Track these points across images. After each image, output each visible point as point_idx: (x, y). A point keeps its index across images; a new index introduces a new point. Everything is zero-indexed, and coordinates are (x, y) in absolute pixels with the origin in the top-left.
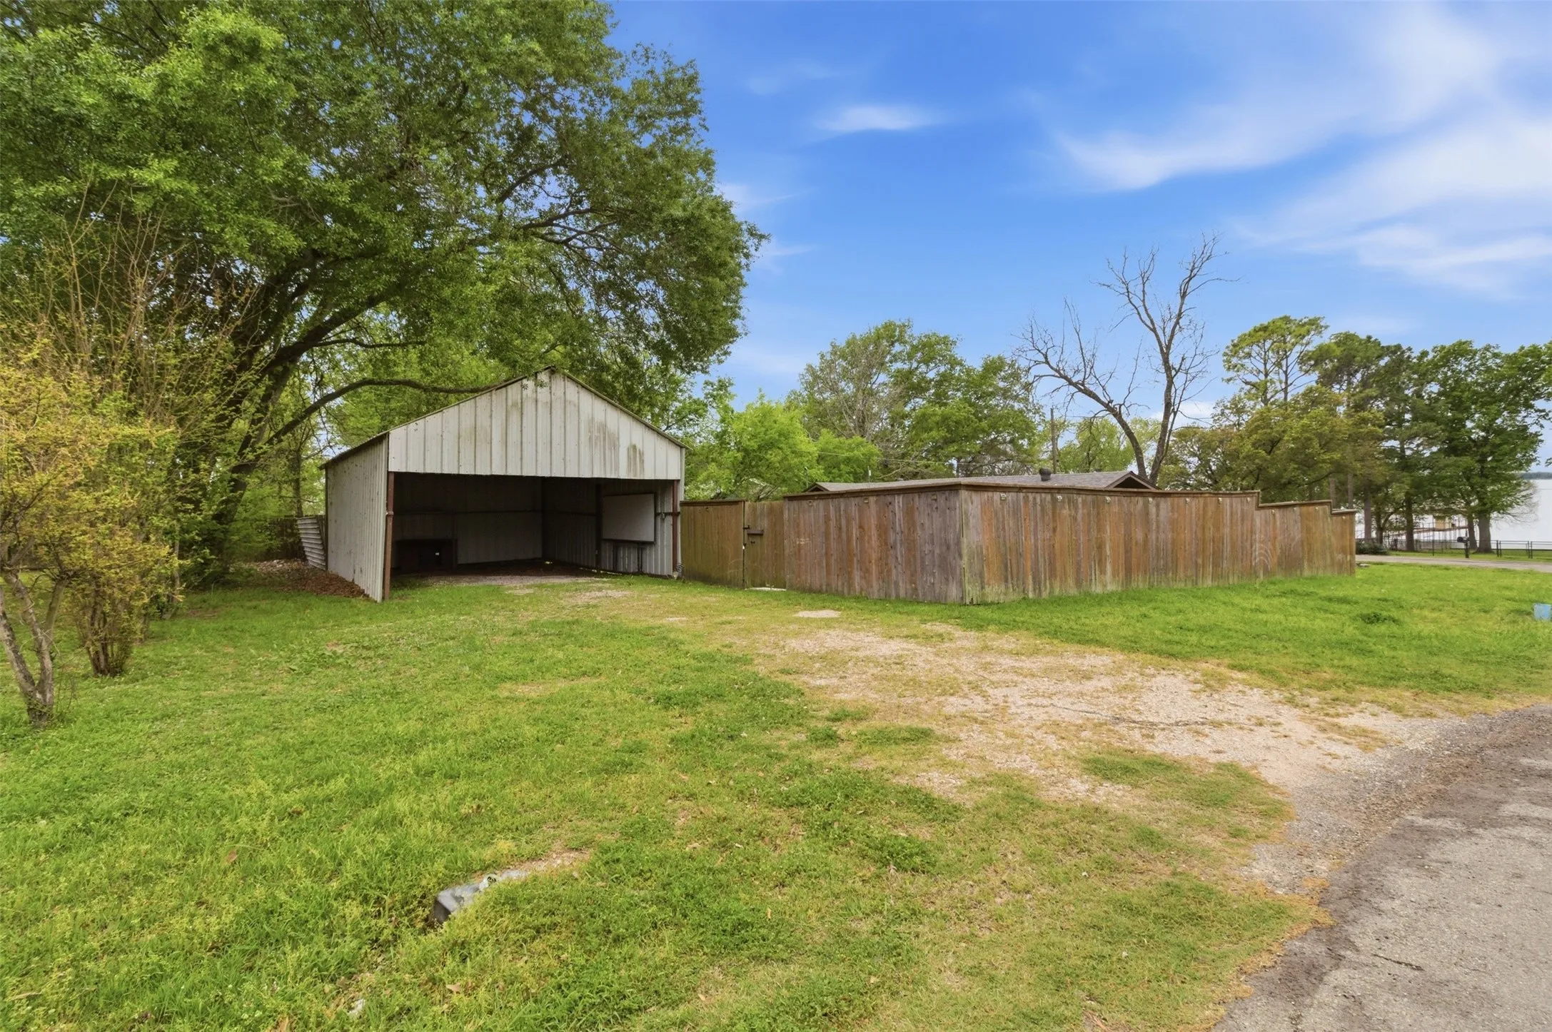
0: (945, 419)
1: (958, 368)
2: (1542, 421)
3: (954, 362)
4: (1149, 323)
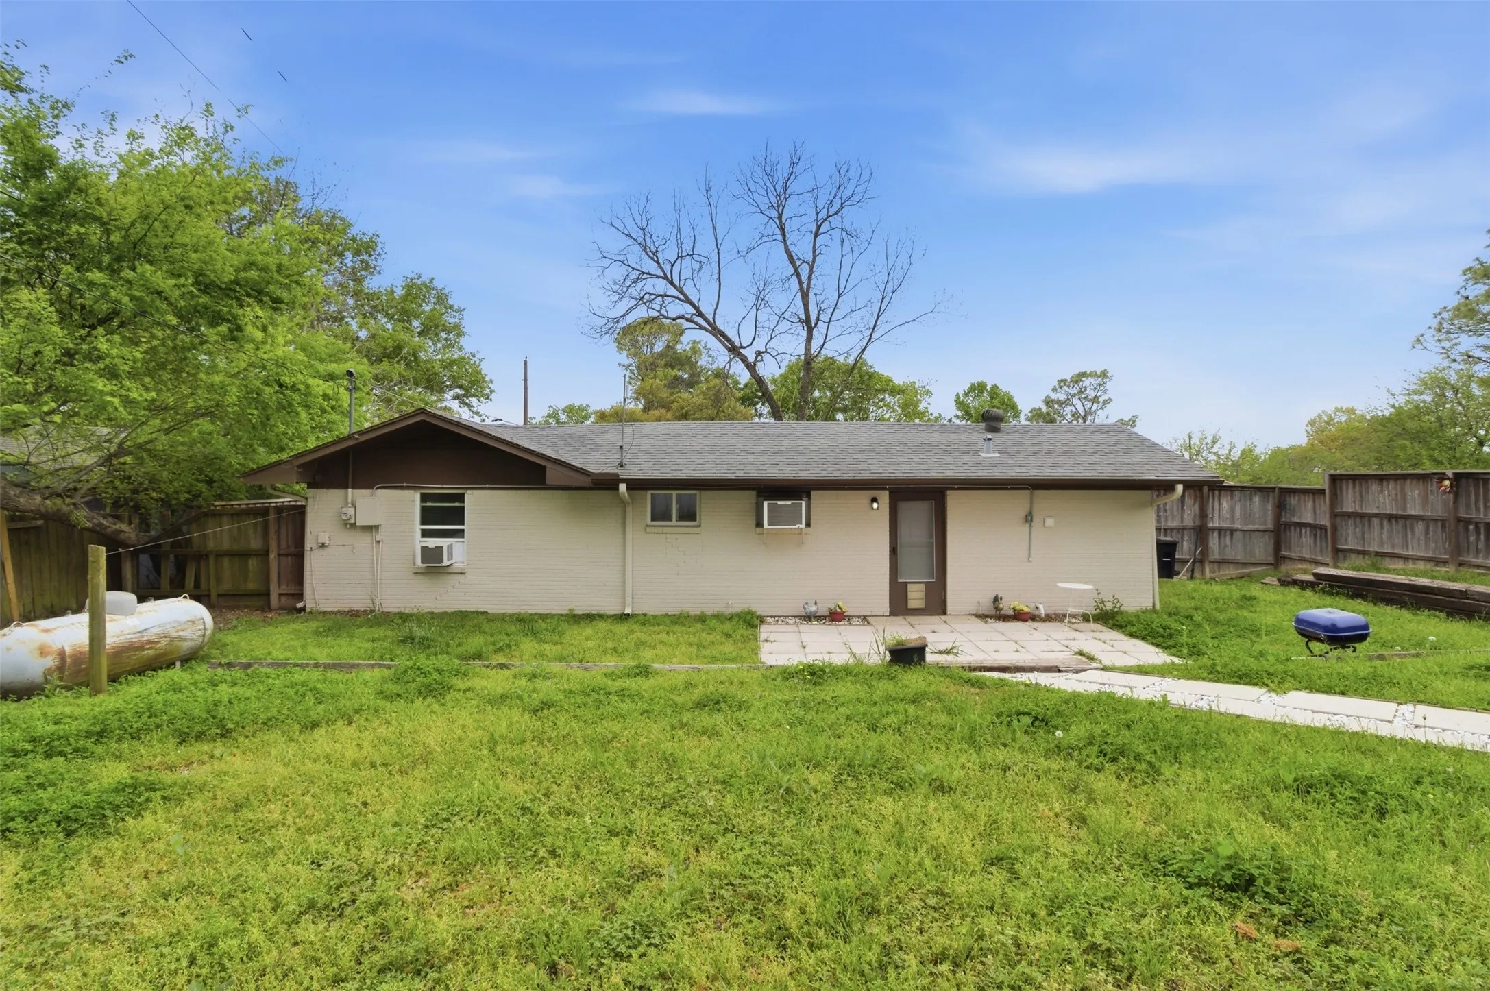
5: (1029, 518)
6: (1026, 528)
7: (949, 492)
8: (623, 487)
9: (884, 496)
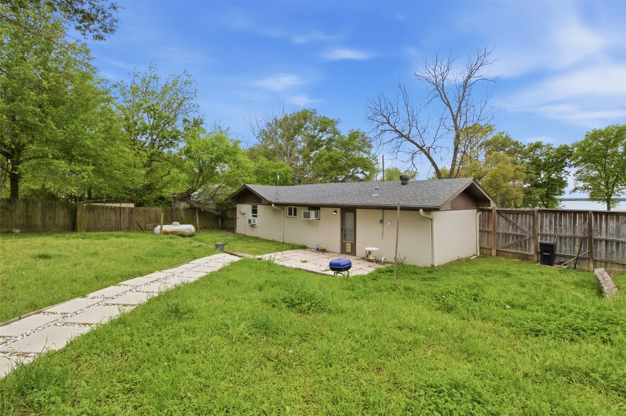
0: (331, 158)
1: (337, 136)
2: (567, 176)
3: (335, 132)
4: (446, 102)
5: (382, 221)
6: (381, 225)
7: (357, 210)
8: (273, 205)
9: (339, 210)
